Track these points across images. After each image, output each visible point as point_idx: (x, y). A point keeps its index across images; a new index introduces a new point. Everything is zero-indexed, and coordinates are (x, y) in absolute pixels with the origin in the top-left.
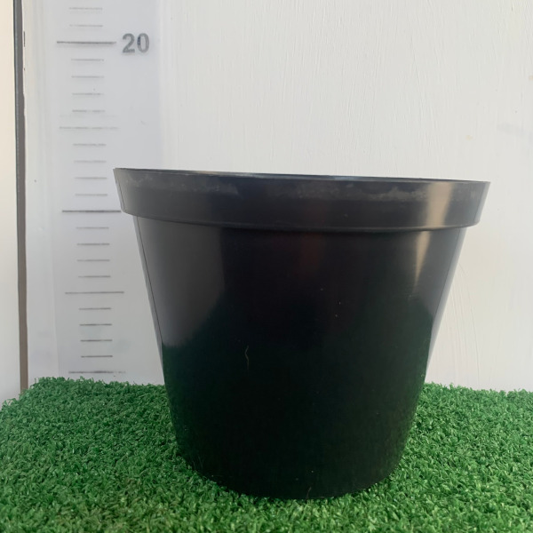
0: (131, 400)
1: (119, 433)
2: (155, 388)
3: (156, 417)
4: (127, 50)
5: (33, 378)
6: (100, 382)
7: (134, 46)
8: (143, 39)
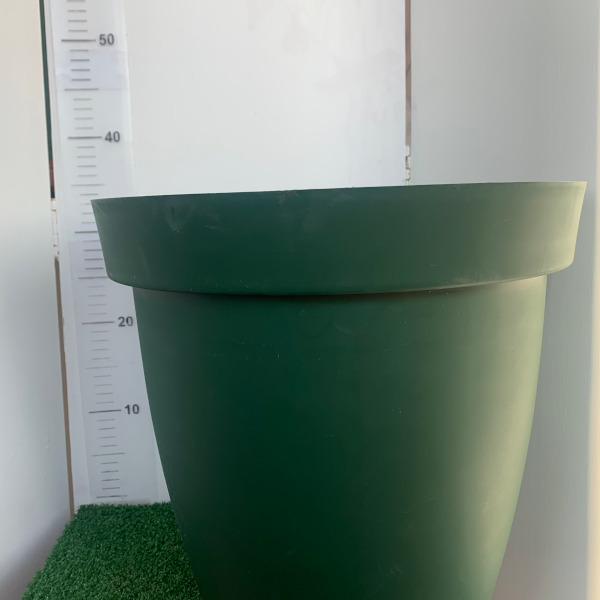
0: (129, 517)
1: (124, 538)
2: (142, 507)
3: (142, 527)
4: (121, 325)
5: (77, 505)
6: (112, 506)
7: (125, 323)
8: (130, 320)
